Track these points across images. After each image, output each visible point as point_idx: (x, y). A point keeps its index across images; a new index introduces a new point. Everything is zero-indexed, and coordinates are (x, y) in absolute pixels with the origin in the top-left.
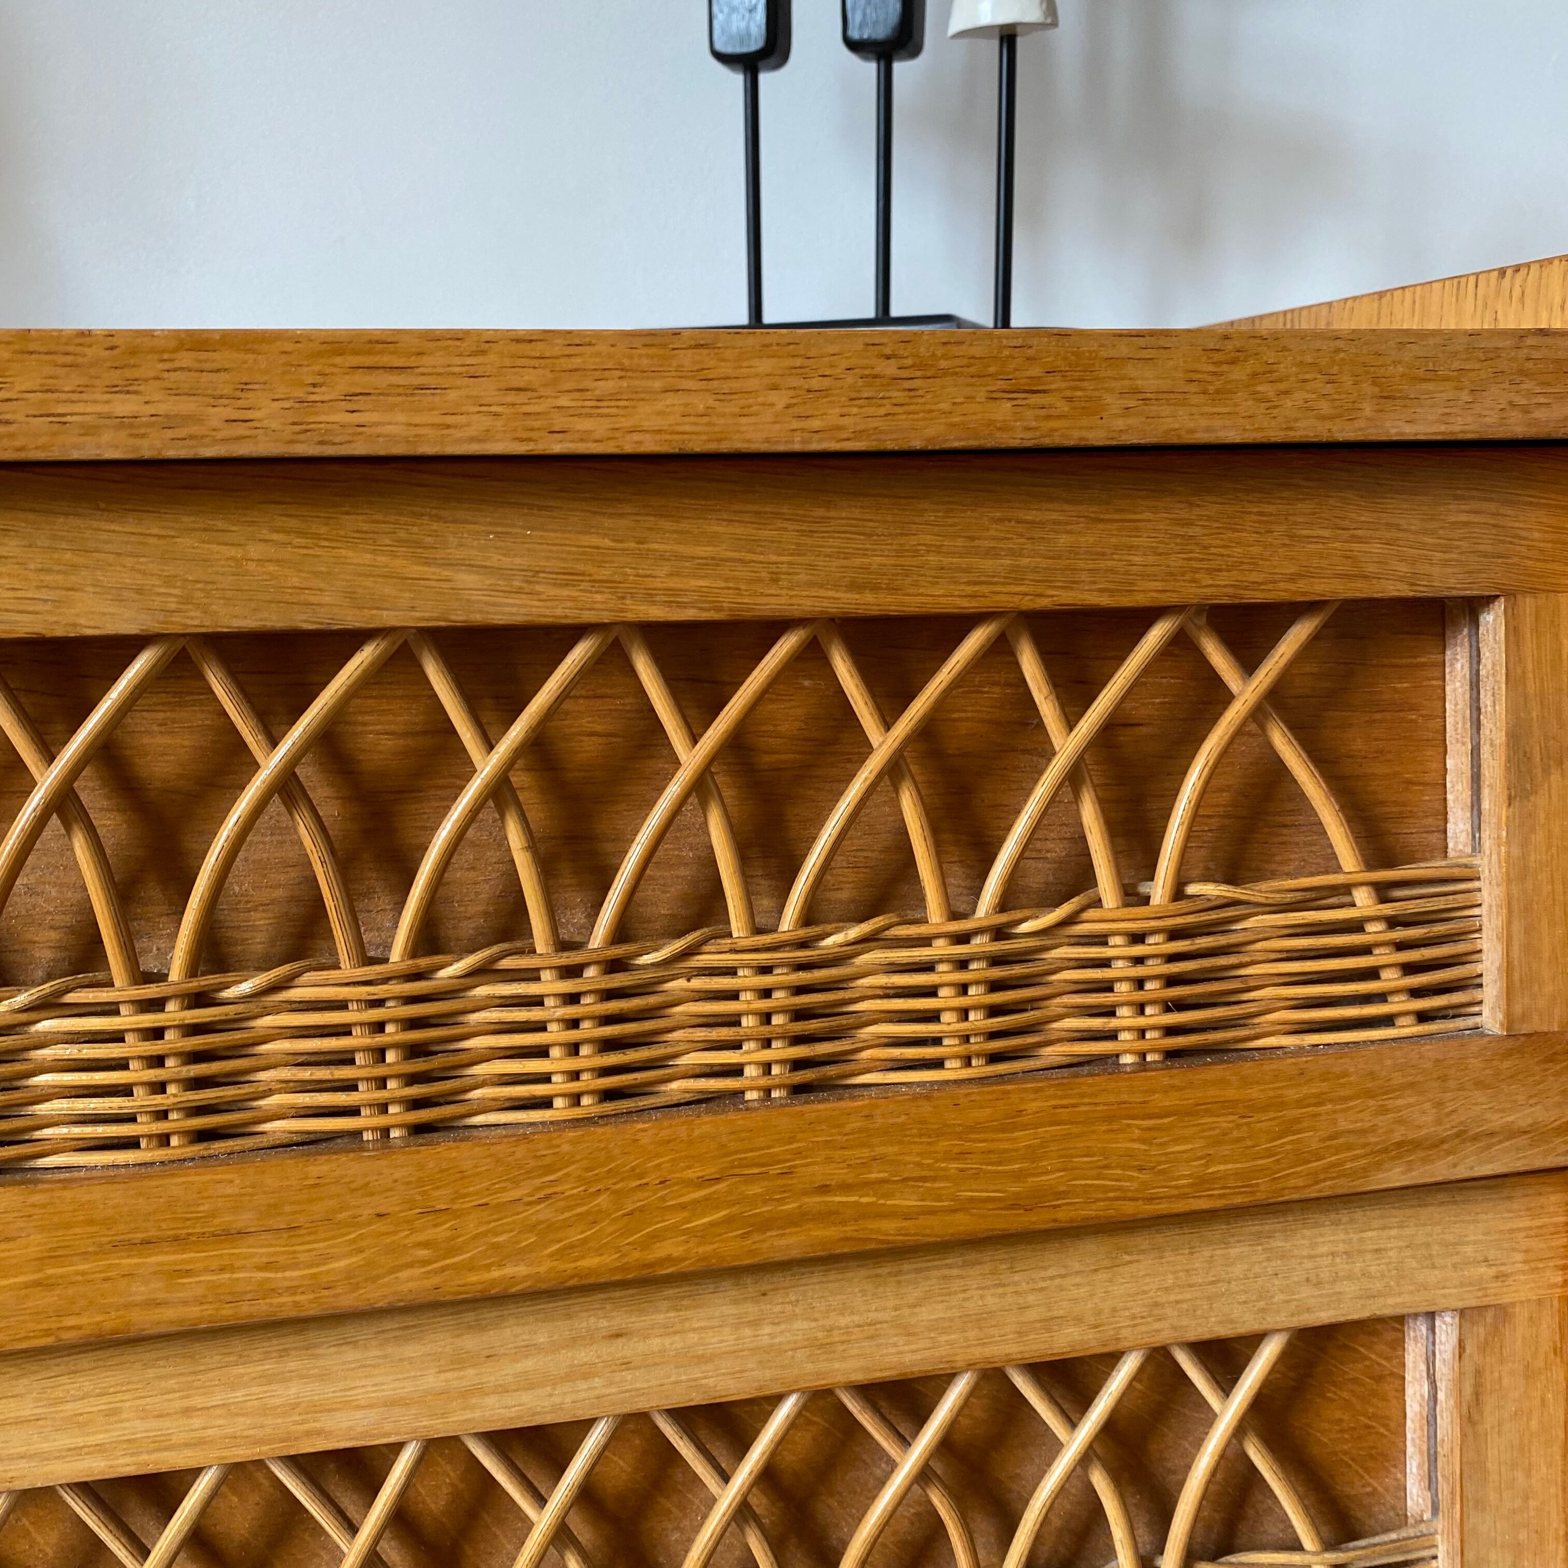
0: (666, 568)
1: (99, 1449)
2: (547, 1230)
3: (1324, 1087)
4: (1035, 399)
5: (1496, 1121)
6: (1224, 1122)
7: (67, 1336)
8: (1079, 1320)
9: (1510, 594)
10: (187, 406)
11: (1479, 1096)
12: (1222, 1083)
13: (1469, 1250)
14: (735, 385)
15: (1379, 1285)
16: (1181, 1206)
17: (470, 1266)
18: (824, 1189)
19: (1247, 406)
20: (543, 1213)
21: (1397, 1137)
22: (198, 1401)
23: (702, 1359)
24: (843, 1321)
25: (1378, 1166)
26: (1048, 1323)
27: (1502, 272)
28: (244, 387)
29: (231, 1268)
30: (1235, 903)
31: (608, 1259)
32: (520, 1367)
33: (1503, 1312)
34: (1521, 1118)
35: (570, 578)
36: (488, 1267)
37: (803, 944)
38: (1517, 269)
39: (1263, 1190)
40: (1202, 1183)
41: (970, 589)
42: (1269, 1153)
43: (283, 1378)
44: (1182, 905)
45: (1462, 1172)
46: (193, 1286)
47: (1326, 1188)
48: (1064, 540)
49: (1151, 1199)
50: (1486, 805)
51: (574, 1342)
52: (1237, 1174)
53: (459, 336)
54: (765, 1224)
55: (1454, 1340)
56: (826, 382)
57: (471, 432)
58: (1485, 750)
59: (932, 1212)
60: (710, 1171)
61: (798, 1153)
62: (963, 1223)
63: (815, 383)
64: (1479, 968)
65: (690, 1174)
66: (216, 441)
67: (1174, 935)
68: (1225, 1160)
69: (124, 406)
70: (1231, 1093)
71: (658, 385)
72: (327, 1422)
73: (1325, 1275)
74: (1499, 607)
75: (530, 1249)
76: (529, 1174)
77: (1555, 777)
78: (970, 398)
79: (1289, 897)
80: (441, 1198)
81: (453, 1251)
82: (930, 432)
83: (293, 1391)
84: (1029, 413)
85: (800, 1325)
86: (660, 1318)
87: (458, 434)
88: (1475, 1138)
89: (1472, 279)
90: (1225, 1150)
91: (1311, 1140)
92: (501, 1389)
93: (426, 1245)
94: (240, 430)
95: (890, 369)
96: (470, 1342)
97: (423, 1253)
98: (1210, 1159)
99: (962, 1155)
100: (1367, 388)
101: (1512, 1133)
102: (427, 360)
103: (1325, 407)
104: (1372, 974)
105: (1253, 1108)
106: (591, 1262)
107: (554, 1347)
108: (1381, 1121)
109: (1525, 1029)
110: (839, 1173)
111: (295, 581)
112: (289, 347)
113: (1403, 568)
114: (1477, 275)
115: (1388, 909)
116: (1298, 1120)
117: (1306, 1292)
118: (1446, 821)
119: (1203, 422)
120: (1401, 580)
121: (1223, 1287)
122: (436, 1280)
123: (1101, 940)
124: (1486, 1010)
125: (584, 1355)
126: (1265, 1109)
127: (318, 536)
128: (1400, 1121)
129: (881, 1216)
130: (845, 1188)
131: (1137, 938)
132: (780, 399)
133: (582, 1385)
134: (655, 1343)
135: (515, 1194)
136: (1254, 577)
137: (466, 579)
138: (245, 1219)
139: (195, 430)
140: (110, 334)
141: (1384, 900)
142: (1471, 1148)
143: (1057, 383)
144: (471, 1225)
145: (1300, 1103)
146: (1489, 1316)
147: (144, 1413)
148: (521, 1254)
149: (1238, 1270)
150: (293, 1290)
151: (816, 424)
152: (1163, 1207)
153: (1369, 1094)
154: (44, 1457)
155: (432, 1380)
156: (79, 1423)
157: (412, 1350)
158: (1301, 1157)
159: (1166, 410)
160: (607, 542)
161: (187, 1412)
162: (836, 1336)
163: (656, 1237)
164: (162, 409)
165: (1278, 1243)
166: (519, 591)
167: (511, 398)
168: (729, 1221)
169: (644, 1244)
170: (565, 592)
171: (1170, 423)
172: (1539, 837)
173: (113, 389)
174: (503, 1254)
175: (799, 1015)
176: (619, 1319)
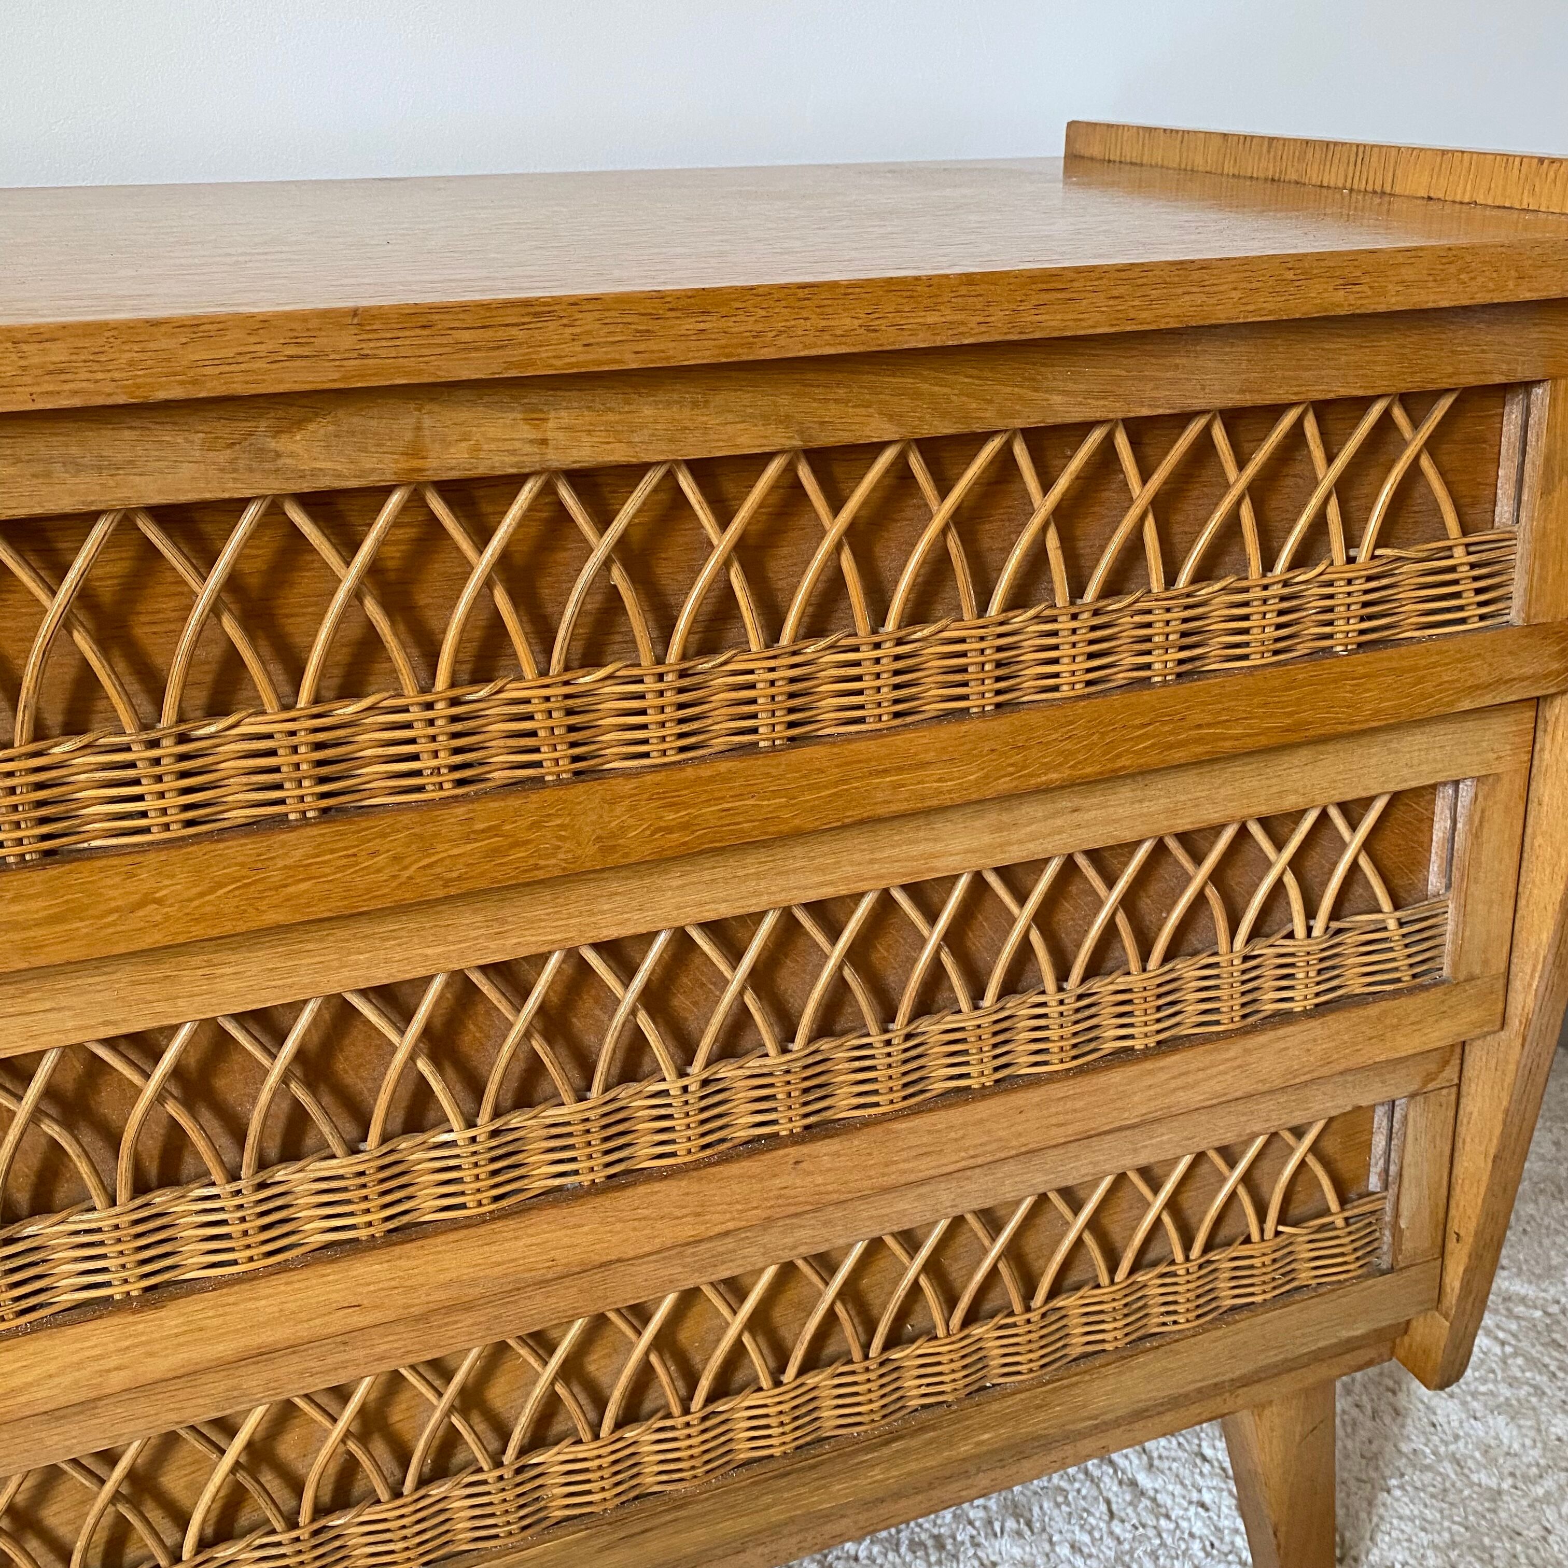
0: (1151, 385)
1: (831, 883)
2: (1067, 754)
3: (1437, 658)
4: (1356, 288)
5: (1516, 672)
6: (1389, 680)
7: (847, 821)
8: (1296, 792)
9: (1554, 379)
10: (960, 317)
11: (1509, 659)
12: (1390, 659)
13: (1484, 744)
14: (1215, 289)
15: (1440, 766)
16: (1365, 726)
17: (1031, 775)
18: (1199, 726)
19: (1453, 286)
20: (1067, 745)
21: (1469, 684)
22: (878, 855)
23: (1116, 821)
24: (1183, 798)
25: (1459, 700)
26: (1281, 794)
27: (1541, 160)
28: (988, 304)
29: (923, 783)
30: (1399, 559)
31: (1097, 768)
32: (1028, 829)
33: (1498, 777)
34: (1528, 670)
35: (1104, 395)
36: (1039, 776)
37: (1188, 595)
38: (1553, 161)
39: (1405, 714)
40: (1376, 713)
41: (1296, 389)
42: (1409, 695)
43: (917, 842)
44: (1376, 562)
45: (1498, 701)
46: (904, 793)
47: (1434, 712)
48: (1343, 359)
49: (1352, 723)
50: (1525, 497)
51: (1054, 815)
52: (1393, 707)
53: (1091, 269)
54: (1170, 746)
55: (1472, 794)
56: (1259, 284)
57: (1090, 323)
58: (1528, 467)
59: (1248, 735)
60: (1147, 720)
61: (1188, 708)
62: (1263, 741)
63: (1254, 286)
64: (1512, 589)
65: (1137, 722)
66: (972, 335)
67: (1369, 579)
68: (1389, 700)
69: (932, 318)
70: (1394, 664)
71: (1180, 291)
72: (937, 863)
73: (1415, 762)
74: (1548, 385)
75: (1060, 765)
76: (1062, 726)
77: (1565, 480)
78: (1326, 290)
79: (1425, 554)
80: (1021, 740)
81: (1024, 767)
82: (1304, 309)
83: (922, 847)
84: (1352, 297)
85: (1162, 801)
86: (1095, 801)
87: (1084, 324)
88: (1506, 682)
89: (1517, 160)
90: (1388, 695)
91: (1429, 686)
92: (1020, 842)
93: (1012, 765)
94: (983, 328)
95: (1290, 275)
96: (1006, 817)
97: (1011, 769)
98: (1382, 700)
99: (1266, 704)
100: (1513, 273)
101: (1522, 679)
102: (1075, 284)
103: (1491, 285)
104: (1457, 595)
105: (1404, 671)
106: (1088, 770)
107: (1046, 818)
108: (1462, 675)
109: (1535, 622)
110: (1209, 719)
111: (974, 406)
112: (1013, 280)
113: (1504, 367)
114: (1522, 158)
115: (1472, 559)
116: (1423, 677)
117: (1405, 771)
118: (1495, 505)
119: (1432, 297)
120: (1502, 373)
121: (1365, 771)
122: (1015, 784)
123: (1330, 584)
124: (1513, 613)
125: (1059, 822)
126: (1409, 671)
127: (987, 379)
128: (1472, 675)
129: (1225, 739)
130: (1209, 725)
131: (1350, 582)
132: (1236, 295)
133: (1057, 837)
134: (1093, 814)
135: (1054, 736)
136: (1433, 376)
137: (1057, 399)
138: (930, 756)
139: (962, 329)
140: (930, 278)
141: (1469, 554)
142: (1503, 688)
143: (1366, 279)
144: (1034, 753)
145: (1426, 667)
146: (1491, 779)
147: (852, 863)
148: (1056, 768)
149: (1373, 761)
150: (950, 792)
151: (1251, 308)
152: (1356, 727)
153: (1459, 661)
154: (805, 888)
155: (987, 839)
156: (821, 870)
157: (978, 823)
158: (1424, 696)
159: (1416, 291)
160: (1123, 373)
161: (872, 862)
162: (1180, 806)
163: (1119, 756)
164: (949, 318)
165: (1394, 745)
166: (1080, 404)
167: (1111, 302)
168: (1153, 745)
169: (1111, 760)
170: (1102, 402)
171: (1416, 299)
172: (1552, 516)
173: (927, 309)
174: (1048, 768)
175: (1184, 634)
176: (1077, 802)
